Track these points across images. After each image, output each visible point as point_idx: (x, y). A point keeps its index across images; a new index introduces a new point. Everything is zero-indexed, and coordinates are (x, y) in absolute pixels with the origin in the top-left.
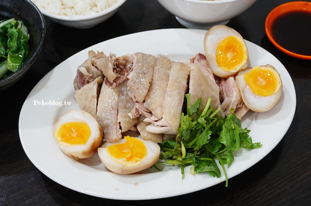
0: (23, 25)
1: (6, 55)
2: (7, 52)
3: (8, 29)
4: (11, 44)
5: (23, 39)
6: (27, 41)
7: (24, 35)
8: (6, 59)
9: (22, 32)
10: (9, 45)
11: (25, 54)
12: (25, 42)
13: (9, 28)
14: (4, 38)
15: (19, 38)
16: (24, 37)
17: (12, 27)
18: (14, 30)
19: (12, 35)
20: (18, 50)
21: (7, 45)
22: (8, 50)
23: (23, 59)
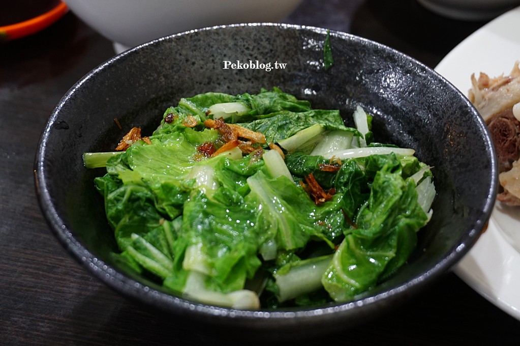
0: (428, 179)
1: (339, 240)
2: (345, 233)
3: (380, 169)
4: (369, 215)
5: (407, 217)
6: (417, 229)
7: (417, 206)
8: (331, 252)
9: (415, 197)
10: (363, 216)
11: (392, 262)
12: (409, 227)
13: (386, 167)
14: (357, 191)
15: (397, 210)
16: (413, 211)
17: (394, 170)
18: (396, 179)
19: (383, 190)
20: (377, 242)
21: (356, 212)
22: (352, 229)
23: (380, 275)
